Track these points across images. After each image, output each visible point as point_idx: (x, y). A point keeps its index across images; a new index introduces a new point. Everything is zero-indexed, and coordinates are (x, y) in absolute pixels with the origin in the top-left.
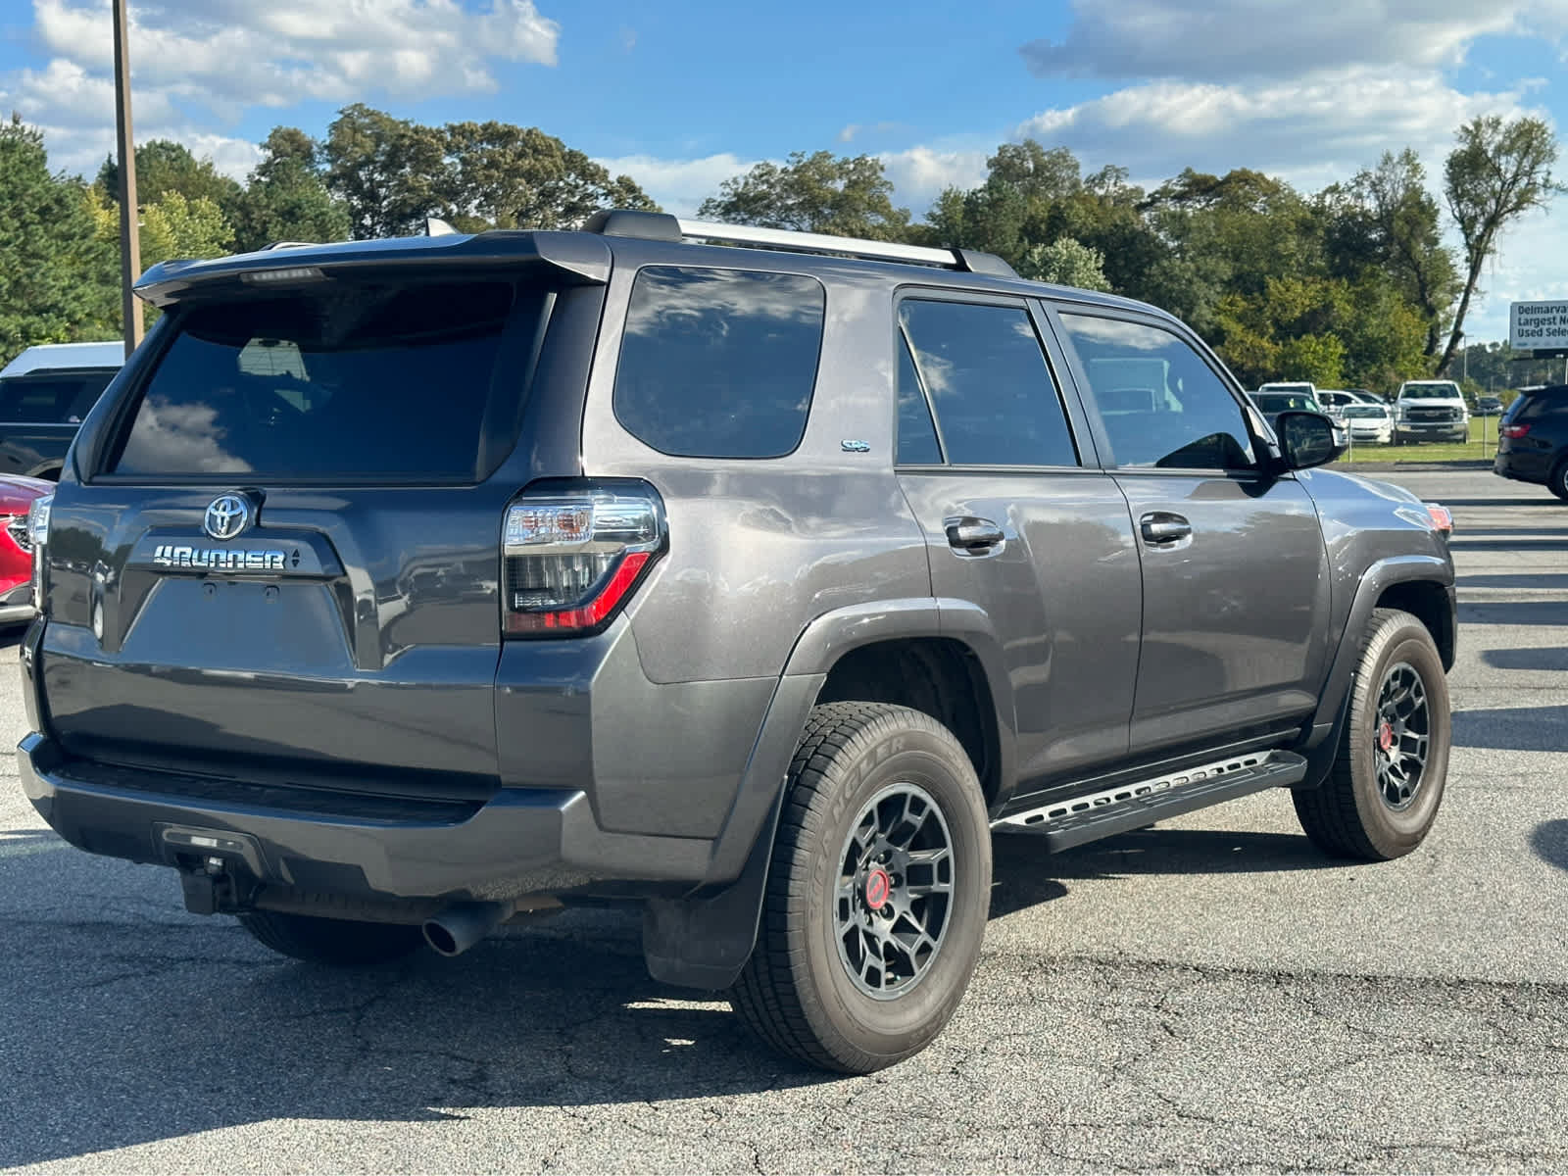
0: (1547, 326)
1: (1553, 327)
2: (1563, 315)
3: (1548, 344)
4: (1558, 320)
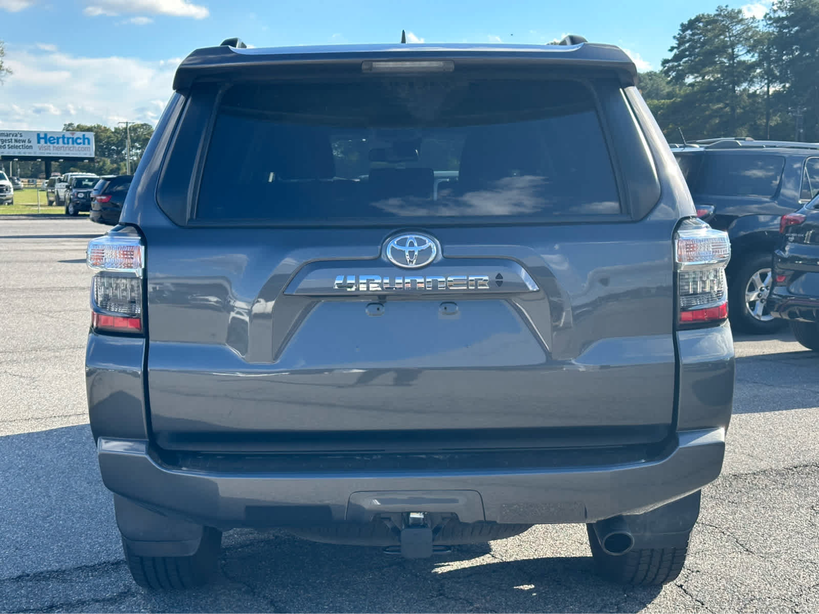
0: (7, 144)
1: (11, 144)
2: (16, 138)
3: (8, 153)
4: (13, 141)
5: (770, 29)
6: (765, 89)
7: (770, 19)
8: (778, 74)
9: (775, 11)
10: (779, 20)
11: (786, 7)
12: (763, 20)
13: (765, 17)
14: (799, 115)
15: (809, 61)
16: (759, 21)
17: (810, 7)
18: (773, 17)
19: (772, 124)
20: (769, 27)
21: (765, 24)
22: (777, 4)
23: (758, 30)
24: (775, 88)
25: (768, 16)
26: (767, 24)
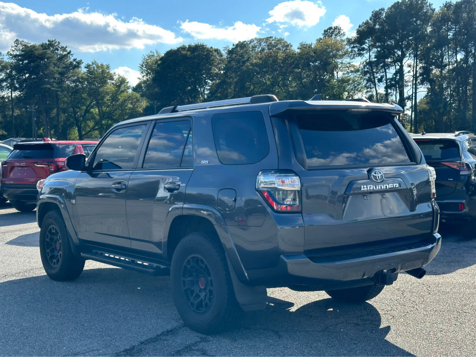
5: (11, 61)
6: (10, 94)
7: (11, 55)
8: (18, 86)
9: (13, 51)
10: (16, 56)
11: (20, 49)
12: (6, 55)
13: (8, 53)
14: (33, 110)
15: (34, 80)
16: (4, 56)
17: (34, 51)
18: (12, 54)
19: (15, 114)
20: (11, 60)
21: (8, 58)
22: (14, 47)
23: (3, 60)
24: (16, 94)
25: (9, 53)
26: (9, 58)
